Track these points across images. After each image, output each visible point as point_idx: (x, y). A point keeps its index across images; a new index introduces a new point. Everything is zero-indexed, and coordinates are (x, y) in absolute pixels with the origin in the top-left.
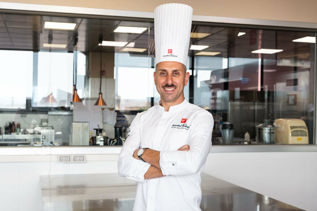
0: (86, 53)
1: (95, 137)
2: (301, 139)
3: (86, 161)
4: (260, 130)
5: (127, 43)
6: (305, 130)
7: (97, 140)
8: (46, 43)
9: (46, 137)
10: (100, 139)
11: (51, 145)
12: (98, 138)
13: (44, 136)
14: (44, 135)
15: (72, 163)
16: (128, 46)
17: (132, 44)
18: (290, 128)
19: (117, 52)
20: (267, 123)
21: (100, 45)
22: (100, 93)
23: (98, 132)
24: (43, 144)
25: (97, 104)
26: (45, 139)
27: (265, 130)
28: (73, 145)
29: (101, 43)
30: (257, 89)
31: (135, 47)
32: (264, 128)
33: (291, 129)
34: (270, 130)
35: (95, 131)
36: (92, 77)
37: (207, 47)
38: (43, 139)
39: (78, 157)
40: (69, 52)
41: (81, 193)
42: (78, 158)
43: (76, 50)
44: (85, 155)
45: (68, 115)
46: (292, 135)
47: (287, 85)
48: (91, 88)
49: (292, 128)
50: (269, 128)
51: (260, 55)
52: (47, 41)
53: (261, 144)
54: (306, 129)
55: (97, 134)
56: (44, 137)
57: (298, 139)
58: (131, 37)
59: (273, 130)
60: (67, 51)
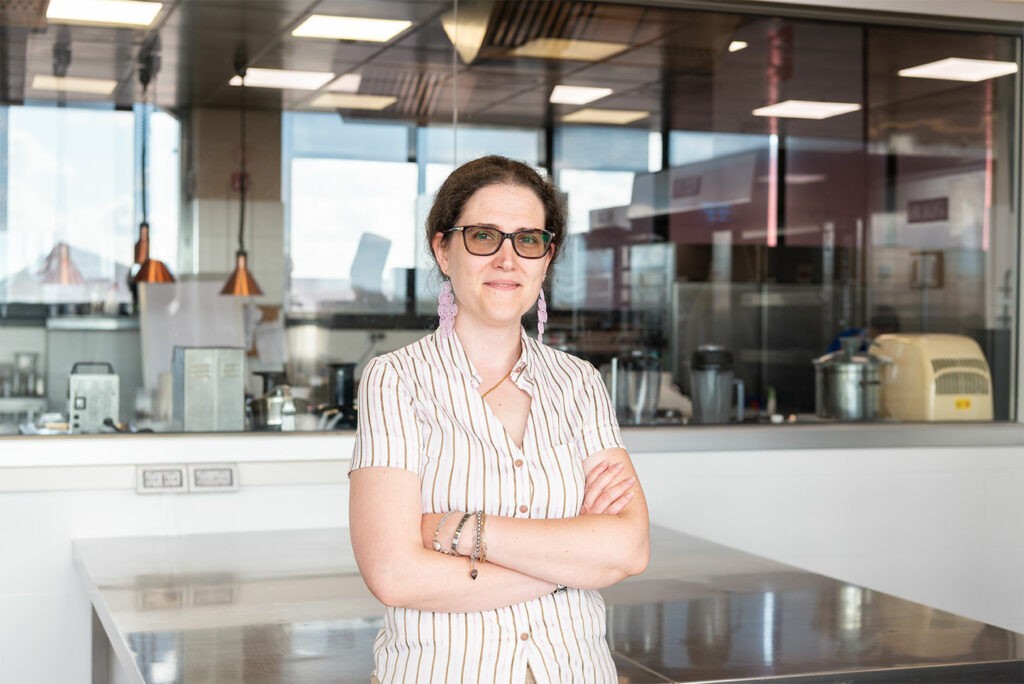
0: (181, 112)
1: (264, 402)
2: (967, 404)
3: (240, 485)
4: (831, 373)
5: (331, 76)
6: (980, 372)
7: (270, 414)
8: (44, 73)
9: (88, 402)
10: (282, 405)
11: (108, 429)
12: (272, 404)
13: (80, 398)
14: (80, 394)
15: (189, 492)
16: (335, 86)
17: (352, 82)
18: (930, 367)
19: (291, 109)
20: (851, 350)
21: (236, 81)
22: (241, 253)
23: (270, 383)
24: (76, 426)
25: (229, 289)
26: (84, 407)
27: (847, 372)
28: (186, 429)
29: (243, 75)
30: (765, 239)
31: (361, 92)
32: (843, 368)
33: (935, 370)
34: (864, 372)
35: (259, 380)
36: (204, 196)
37: (606, 92)
38: (76, 408)
39: (210, 473)
40: (120, 107)
41: (220, 603)
42: (211, 475)
43: (144, 103)
44: (235, 463)
45: (118, 331)
46: (940, 391)
47: (912, 221)
48: (201, 235)
49: (938, 364)
50: (860, 367)
51: (774, 124)
52: (49, 67)
53: (833, 420)
54: (984, 370)
55: (265, 390)
56: (80, 403)
57: (959, 405)
58: (347, 55)
59: (873, 372)
60: (111, 104)
